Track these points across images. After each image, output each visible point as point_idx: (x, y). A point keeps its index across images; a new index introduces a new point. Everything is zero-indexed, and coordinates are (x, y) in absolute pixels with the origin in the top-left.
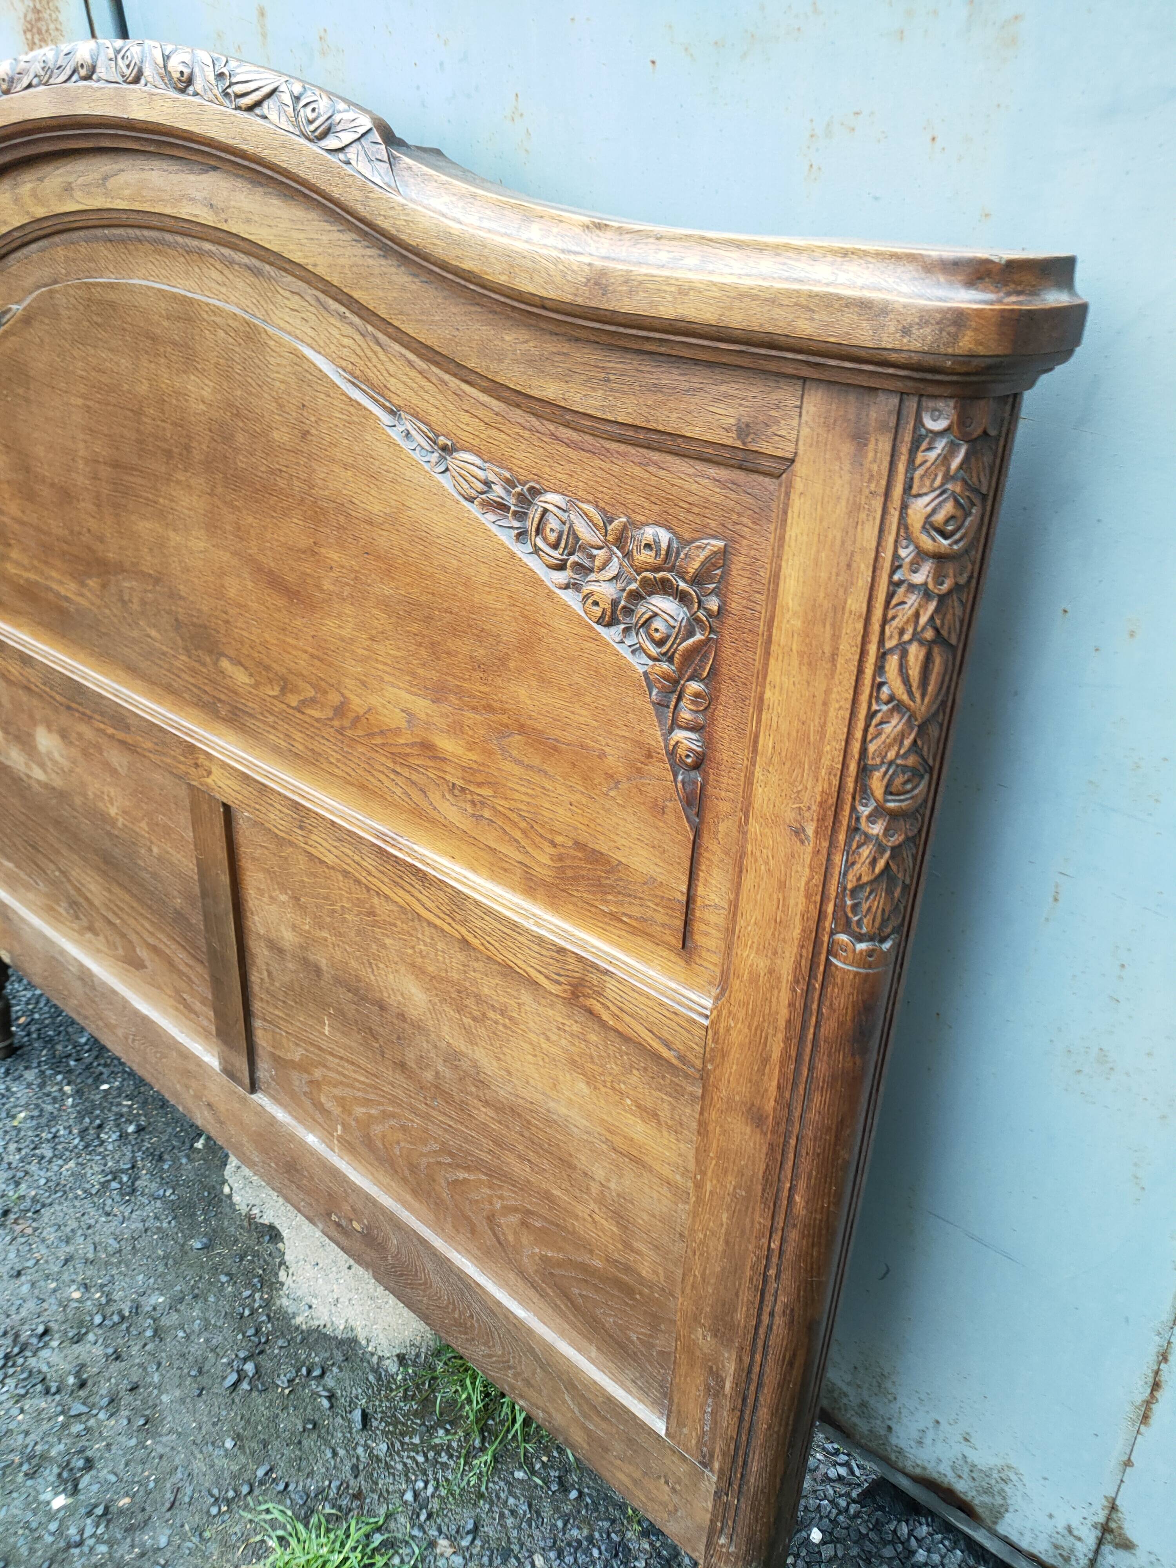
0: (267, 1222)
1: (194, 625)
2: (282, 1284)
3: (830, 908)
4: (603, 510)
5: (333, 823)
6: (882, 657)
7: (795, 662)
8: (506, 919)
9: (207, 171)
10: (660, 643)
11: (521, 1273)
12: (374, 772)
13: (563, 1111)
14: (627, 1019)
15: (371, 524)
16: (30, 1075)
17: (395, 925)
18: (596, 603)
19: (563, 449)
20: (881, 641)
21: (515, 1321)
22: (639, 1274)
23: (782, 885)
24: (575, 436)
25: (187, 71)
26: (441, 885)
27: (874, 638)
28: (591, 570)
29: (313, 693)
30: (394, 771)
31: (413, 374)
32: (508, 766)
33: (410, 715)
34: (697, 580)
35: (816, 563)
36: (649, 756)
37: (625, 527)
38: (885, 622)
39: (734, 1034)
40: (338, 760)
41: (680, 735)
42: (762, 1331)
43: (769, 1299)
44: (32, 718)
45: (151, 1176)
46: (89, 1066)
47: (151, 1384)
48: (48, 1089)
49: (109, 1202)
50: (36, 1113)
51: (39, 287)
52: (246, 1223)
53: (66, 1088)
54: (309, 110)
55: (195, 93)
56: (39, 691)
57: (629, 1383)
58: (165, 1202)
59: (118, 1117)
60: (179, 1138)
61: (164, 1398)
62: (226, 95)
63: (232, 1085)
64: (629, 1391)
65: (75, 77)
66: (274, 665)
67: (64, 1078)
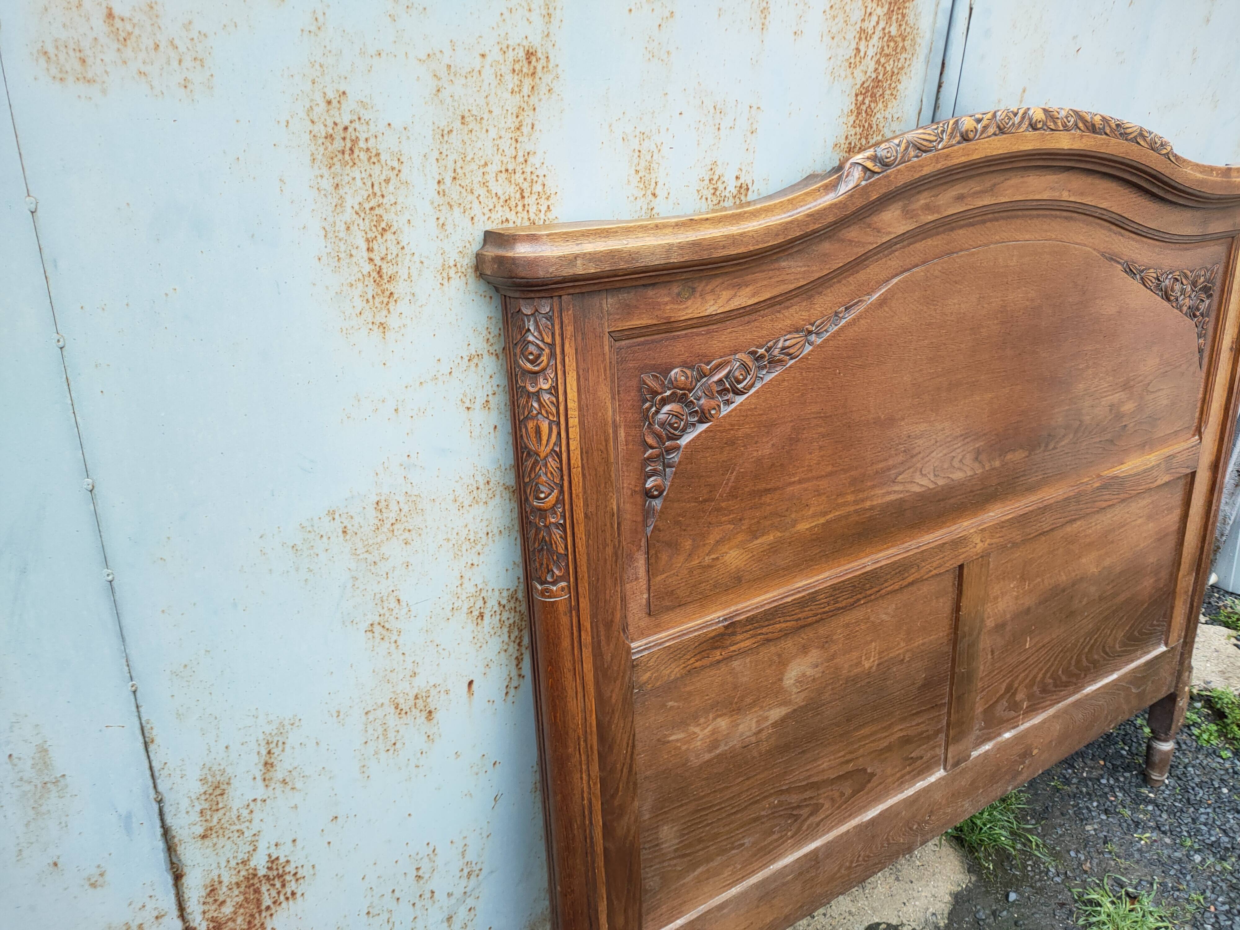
18: (1185, 306)
19: (1180, 253)
25: (1102, 124)
33: (1111, 407)
34: (1212, 281)
41: (1200, 341)
44: (783, 663)
51: (899, 274)
54: (1156, 139)
55: (1105, 134)
56: (817, 618)
57: (1150, 648)
62: (1120, 133)
63: (955, 771)
64: (1151, 652)
65: (1030, 129)
66: (1043, 432)
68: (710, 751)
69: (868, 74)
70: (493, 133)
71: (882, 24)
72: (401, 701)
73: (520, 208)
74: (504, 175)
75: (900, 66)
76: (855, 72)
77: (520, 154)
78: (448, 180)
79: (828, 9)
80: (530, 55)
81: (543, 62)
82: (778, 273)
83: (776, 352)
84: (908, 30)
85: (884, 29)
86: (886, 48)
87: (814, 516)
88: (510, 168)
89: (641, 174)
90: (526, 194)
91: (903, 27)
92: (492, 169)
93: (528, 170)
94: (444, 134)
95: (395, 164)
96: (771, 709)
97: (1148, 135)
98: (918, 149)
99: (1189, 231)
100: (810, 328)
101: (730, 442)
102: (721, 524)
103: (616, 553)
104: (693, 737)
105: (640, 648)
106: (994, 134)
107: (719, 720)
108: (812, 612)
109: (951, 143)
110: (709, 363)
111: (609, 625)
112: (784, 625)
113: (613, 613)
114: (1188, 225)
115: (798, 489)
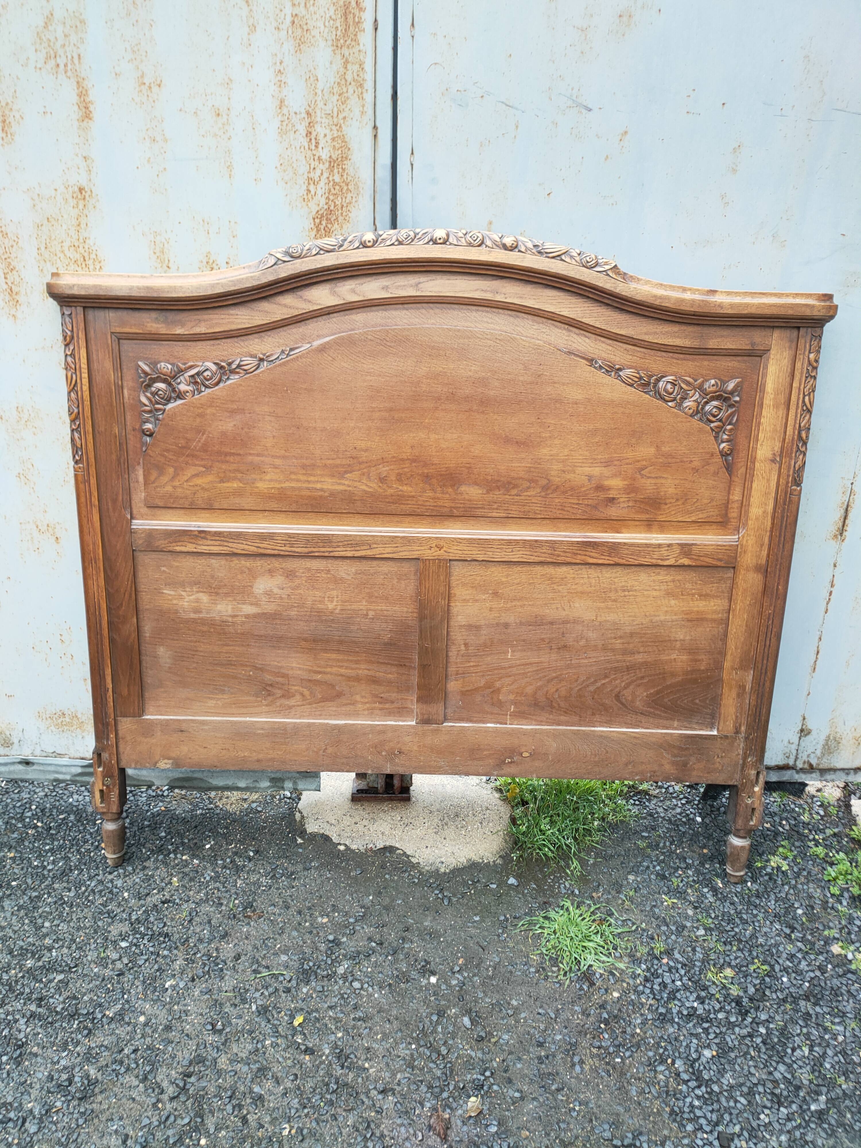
0: (382, 846)
2: (419, 863)
3: (790, 479)
4: (693, 378)
5: (536, 541)
6: (804, 398)
7: (772, 408)
8: (641, 544)
9: (496, 279)
10: (714, 416)
11: (636, 712)
12: (566, 509)
14: (702, 558)
15: (576, 404)
16: (150, 864)
17: (567, 578)
18: (689, 409)
19: (677, 361)
20: (804, 393)
21: (634, 736)
23: (768, 480)
24: (682, 356)
25: (515, 244)
27: (802, 393)
28: (686, 399)
29: (528, 484)
30: (577, 504)
31: (603, 345)
32: (643, 481)
33: (590, 477)
34: (732, 393)
35: (779, 377)
36: (712, 455)
37: (703, 382)
38: (805, 387)
39: (749, 542)
40: (542, 511)
41: (723, 445)
44: (253, 575)
45: (293, 864)
46: (183, 844)
47: (413, 924)
48: (172, 864)
49: (285, 883)
50: (181, 875)
51: (336, 334)
52: (369, 853)
53: (184, 858)
54: (588, 258)
55: (520, 251)
56: (276, 552)
57: (694, 726)
58: (316, 868)
59: (236, 854)
60: (284, 845)
61: (426, 924)
62: (539, 252)
63: (427, 727)
64: (695, 729)
65: (431, 243)
66: (502, 479)
67: (175, 855)
68: (195, 613)
69: (321, 206)
70: (65, 227)
71: (326, 175)
72: (40, 525)
73: (84, 266)
74: (73, 248)
75: (347, 201)
76: (309, 204)
77: (81, 239)
78: (43, 249)
79: (278, 166)
80: (81, 190)
81: (89, 193)
82: (227, 317)
83: (234, 366)
84: (349, 178)
85: (328, 178)
86: (332, 190)
87: (271, 480)
88: (76, 245)
89: (158, 254)
90: (87, 259)
91: (345, 177)
92: (66, 245)
93: (86, 247)
94: (39, 226)
95: (16, 239)
96: (244, 604)
97: (576, 255)
98: (321, 249)
99: (678, 342)
100: (261, 356)
101: (201, 415)
102: (196, 465)
103: (119, 460)
104: (181, 598)
105: (138, 524)
106: (393, 244)
107: (201, 594)
108: (267, 547)
109: (351, 247)
110: (185, 364)
111: (115, 501)
112: (246, 547)
113: (117, 495)
114: (675, 337)
115: (257, 459)
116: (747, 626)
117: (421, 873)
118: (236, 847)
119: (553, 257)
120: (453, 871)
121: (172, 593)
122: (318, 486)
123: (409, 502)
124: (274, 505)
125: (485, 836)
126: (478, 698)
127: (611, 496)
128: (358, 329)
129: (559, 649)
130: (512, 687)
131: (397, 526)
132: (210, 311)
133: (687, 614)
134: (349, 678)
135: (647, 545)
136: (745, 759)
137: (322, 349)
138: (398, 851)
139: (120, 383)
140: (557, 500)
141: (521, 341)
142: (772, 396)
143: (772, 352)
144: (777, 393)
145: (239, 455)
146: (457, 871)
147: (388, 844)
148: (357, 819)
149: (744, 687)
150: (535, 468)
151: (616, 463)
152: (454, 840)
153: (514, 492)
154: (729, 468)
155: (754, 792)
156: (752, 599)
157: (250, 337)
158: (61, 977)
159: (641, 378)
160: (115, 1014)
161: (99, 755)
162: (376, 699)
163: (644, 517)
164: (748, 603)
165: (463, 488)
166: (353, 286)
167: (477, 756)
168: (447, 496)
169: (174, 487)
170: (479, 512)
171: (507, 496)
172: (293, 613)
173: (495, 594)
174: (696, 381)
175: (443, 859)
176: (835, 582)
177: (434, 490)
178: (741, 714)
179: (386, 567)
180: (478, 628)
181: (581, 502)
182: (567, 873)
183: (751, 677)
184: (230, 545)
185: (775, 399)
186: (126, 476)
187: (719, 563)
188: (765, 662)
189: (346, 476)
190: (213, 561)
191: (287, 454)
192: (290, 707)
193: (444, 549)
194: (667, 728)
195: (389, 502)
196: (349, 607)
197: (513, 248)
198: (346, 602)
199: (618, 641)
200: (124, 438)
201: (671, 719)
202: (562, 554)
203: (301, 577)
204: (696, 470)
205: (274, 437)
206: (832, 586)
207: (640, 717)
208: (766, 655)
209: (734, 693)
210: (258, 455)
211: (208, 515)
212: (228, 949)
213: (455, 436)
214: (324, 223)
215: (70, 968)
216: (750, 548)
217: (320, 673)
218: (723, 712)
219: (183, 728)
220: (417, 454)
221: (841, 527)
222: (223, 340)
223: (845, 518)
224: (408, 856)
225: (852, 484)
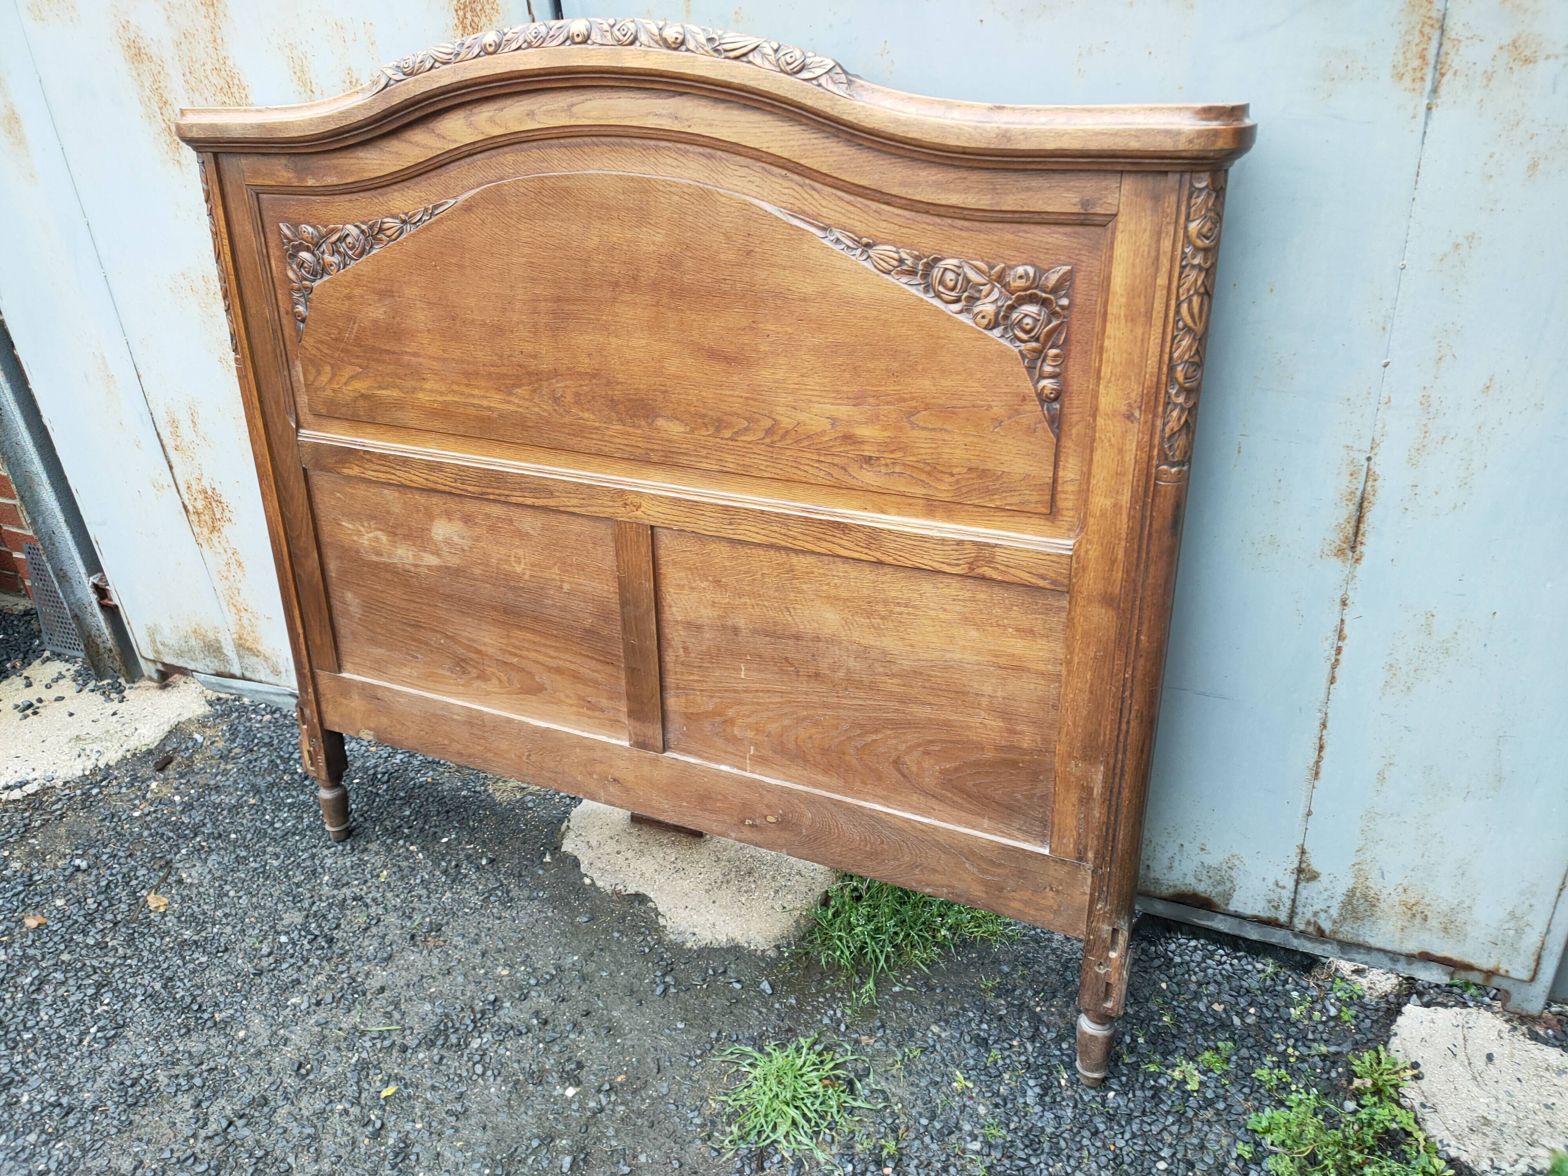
0: (633, 892)
1: (630, 400)
2: (665, 927)
3: (1155, 452)
4: (988, 262)
5: (762, 512)
6: (1178, 306)
7: (1123, 321)
8: (915, 535)
9: (673, 97)
10: (1027, 332)
11: (925, 792)
12: (802, 467)
13: (958, 656)
14: (1012, 571)
15: (805, 300)
16: (374, 846)
17: (812, 573)
18: (983, 317)
19: (958, 232)
20: (1178, 298)
21: (923, 827)
22: (1020, 748)
23: (1121, 451)
24: (966, 224)
25: (681, 37)
26: (859, 528)
27: (1174, 297)
28: (978, 299)
29: (746, 424)
30: (818, 461)
31: (842, 204)
32: (915, 433)
33: (834, 421)
34: (1054, 290)
35: (1133, 266)
36: (1024, 399)
37: (1004, 269)
38: (1179, 287)
39: (1091, 553)
40: (767, 466)
41: (1044, 382)
42: (1122, 737)
43: (1126, 712)
44: (429, 515)
45: (520, 887)
46: (422, 830)
47: (599, 1009)
48: (396, 852)
49: (495, 910)
50: (395, 869)
51: (482, 184)
52: (615, 898)
53: (412, 848)
54: (788, 57)
55: (688, 50)
56: (447, 489)
57: (1015, 833)
58: (542, 900)
59: (468, 857)
60: (528, 859)
61: (615, 1013)
62: (716, 50)
63: (643, 753)
64: (1016, 839)
65: (568, 42)
66: (710, 413)
67: (405, 842)
68: (376, 555)
70: (202, 44)
74: (215, 72)
77: (221, 59)
78: (188, 74)
82: (355, 162)
83: (375, 230)
87: (431, 391)
88: (218, 67)
89: (299, 74)
90: (232, 85)
92: (209, 67)
93: (228, 70)
94: (179, 44)
95: (160, 62)
96: (425, 551)
97: (771, 52)
98: (436, 61)
99: (954, 199)
100: (403, 216)
101: (349, 297)
102: (352, 364)
103: (274, 351)
104: (360, 534)
105: (307, 435)
106: (519, 48)
107: (379, 533)
108: (440, 480)
109: (470, 56)
110: (325, 226)
111: (277, 403)
112: (415, 478)
113: (278, 396)
114: (949, 191)
115: (415, 360)
116: (1091, 692)
117: (659, 942)
118: (474, 848)
119: (736, 58)
120: (701, 950)
121: (350, 526)
122: (485, 403)
123: (593, 436)
124: (438, 425)
125: (770, 912)
126: (707, 727)
127: (866, 453)
128: (509, 177)
129: (809, 676)
130: (749, 720)
131: (584, 469)
132: (338, 155)
133: (996, 656)
134: (549, 669)
135: (923, 538)
136: (1092, 902)
137: (468, 207)
138: (650, 904)
139: (265, 251)
140: (788, 453)
141: (718, 196)
142: (1123, 300)
143: (1121, 219)
144: (1132, 293)
145: (394, 353)
146: (708, 952)
147: (641, 890)
148: (623, 847)
149: (1089, 790)
150: (753, 399)
151: (871, 400)
152: (726, 907)
153: (727, 434)
154: (1056, 422)
155: (1108, 957)
156: (1098, 651)
157: (387, 189)
158: (204, 959)
159: (901, 261)
160: (222, 1021)
161: (302, 710)
162: (582, 703)
163: (920, 491)
164: (1092, 654)
165: (660, 422)
166: (491, 114)
167: (709, 807)
168: (640, 432)
169: (334, 390)
170: (683, 460)
171: (718, 440)
172: (477, 571)
173: (717, 582)
174: (992, 268)
175: (696, 930)
176: (1346, 631)
177: (622, 422)
178: (1087, 833)
179: (576, 526)
180: (699, 628)
181: (822, 459)
182: (851, 996)
183: (1100, 777)
184: (398, 473)
185: (1128, 305)
186: (286, 373)
187: (1041, 583)
188: (1120, 756)
189: (514, 391)
190: (386, 491)
191: (446, 356)
192: (488, 693)
193: (643, 509)
194: (973, 827)
195: (569, 434)
196: (540, 574)
197: (679, 45)
198: (535, 566)
199: (894, 681)
200: (277, 323)
201: (978, 814)
202: (799, 536)
203: (482, 525)
204: (998, 422)
205: (428, 330)
206: (1341, 637)
207: (933, 803)
208: (1121, 745)
209: (1074, 796)
210: (416, 355)
211: (373, 431)
212: (380, 976)
213: (643, 342)
214: (469, 15)
215: (218, 952)
216: (1092, 565)
217: (515, 655)
218: (1056, 821)
219: (379, 696)
220: (597, 366)
221: (1351, 535)
222: (361, 194)
223: (1359, 520)
224: (658, 914)
225: (1369, 459)
